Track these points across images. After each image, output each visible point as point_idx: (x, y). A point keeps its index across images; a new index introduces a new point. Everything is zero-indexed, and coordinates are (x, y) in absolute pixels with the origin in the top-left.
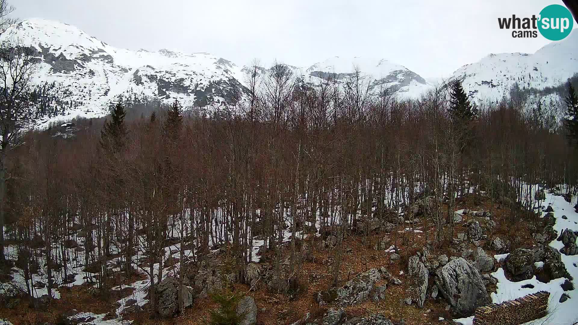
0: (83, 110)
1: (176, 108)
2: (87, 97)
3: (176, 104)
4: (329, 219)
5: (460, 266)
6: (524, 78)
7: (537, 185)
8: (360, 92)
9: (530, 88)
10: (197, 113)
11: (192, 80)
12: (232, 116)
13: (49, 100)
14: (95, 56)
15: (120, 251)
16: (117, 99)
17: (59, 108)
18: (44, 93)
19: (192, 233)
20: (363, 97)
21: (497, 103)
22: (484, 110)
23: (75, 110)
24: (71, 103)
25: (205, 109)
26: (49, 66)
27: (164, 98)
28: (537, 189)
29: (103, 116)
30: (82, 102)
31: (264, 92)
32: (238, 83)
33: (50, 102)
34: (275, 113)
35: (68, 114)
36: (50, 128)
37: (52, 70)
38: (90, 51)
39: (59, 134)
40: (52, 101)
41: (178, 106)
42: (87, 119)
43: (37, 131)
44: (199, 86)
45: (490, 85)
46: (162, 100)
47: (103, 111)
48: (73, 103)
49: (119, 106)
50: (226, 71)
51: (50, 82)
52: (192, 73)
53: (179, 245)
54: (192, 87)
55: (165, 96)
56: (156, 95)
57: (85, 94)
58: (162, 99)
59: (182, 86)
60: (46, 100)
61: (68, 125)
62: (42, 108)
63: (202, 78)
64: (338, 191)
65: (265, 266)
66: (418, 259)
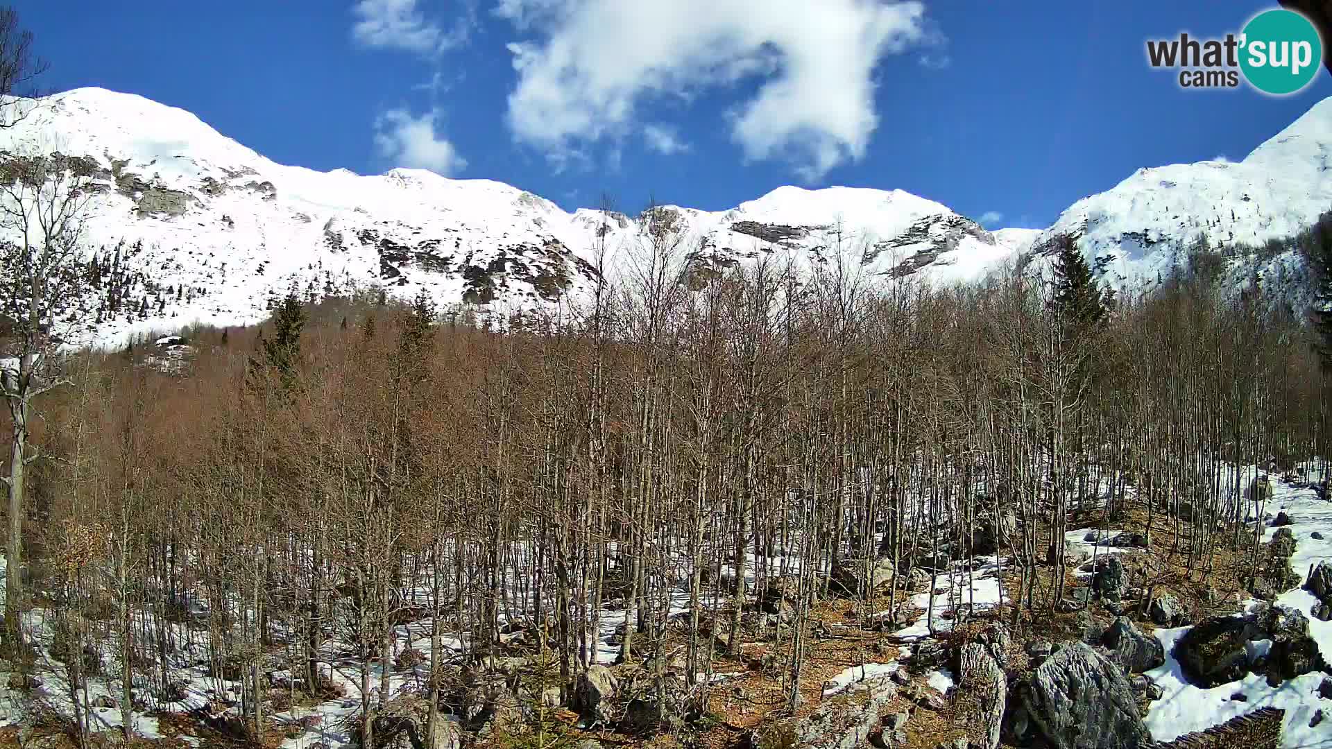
0: (206, 308)
1: (421, 308)
2: (217, 277)
3: (423, 299)
4: (777, 562)
5: (1079, 662)
6: (1219, 221)
7: (1253, 467)
8: (846, 267)
9: (1233, 244)
10: (470, 318)
11: (459, 242)
12: (553, 326)
13: (128, 280)
14: (234, 182)
15: (291, 630)
16: (285, 284)
17: (151, 299)
18: (116, 265)
19: (459, 593)
20: (851, 279)
21: (1160, 282)
22: (1129, 301)
23: (188, 305)
24: (180, 291)
25: (489, 311)
26: (128, 203)
27: (393, 283)
28: (1253, 476)
29: (255, 322)
30: (205, 290)
31: (626, 271)
32: (565, 250)
33: (131, 287)
34: (651, 319)
35: (173, 315)
36: (130, 347)
37: (136, 211)
38: (224, 170)
39: (151, 360)
40: (135, 283)
41: (428, 302)
42: (217, 329)
43: (100, 353)
44: (474, 256)
45: (1143, 241)
46: (390, 287)
47: (254, 311)
48: (185, 290)
49: (291, 300)
50: (537, 223)
51: (131, 241)
52: (458, 227)
53: (429, 622)
54: (460, 259)
55: (396, 279)
56: (376, 276)
57: (211, 271)
58: (389, 285)
59: (436, 258)
60: (121, 280)
61: (172, 342)
62: (110, 298)
63: (481, 236)
64: (798, 497)
65: (627, 670)
66: (982, 649)
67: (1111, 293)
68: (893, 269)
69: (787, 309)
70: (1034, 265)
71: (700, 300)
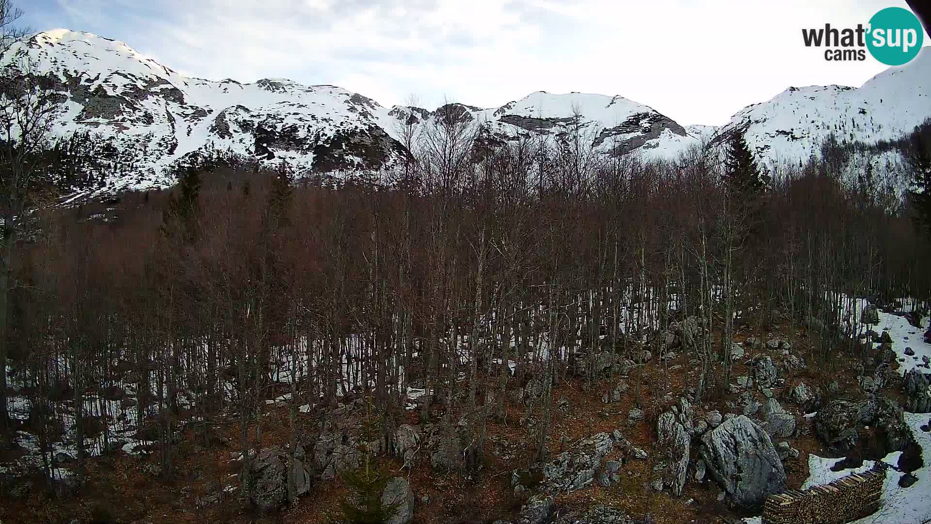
0: (134, 178)
1: (283, 174)
2: (141, 157)
3: (285, 168)
4: (531, 353)
5: (740, 429)
6: (843, 126)
7: (865, 300)
8: (581, 148)
9: (853, 142)
10: (317, 182)
11: (310, 128)
12: (375, 187)
13: (80, 161)
14: (153, 89)
15: (194, 404)
16: (189, 160)
17: (95, 174)
18: (71, 149)
20: (585, 157)
21: (801, 166)
22: (780, 178)
23: (121, 177)
24: (115, 166)
25: (330, 176)
26: (79, 107)
27: (264, 158)
28: (865, 306)
30: (132, 165)
31: (427, 149)
32: (384, 134)
33: (81, 165)
35: (111, 184)
37: (85, 113)
38: (145, 81)
40: (84, 162)
41: (288, 170)
42: (141, 192)
44: (321, 138)
45: (789, 136)
46: (262, 161)
48: (119, 165)
49: (192, 171)
50: (365, 115)
51: (81, 133)
52: (309, 118)
54: (310, 141)
55: (266, 155)
56: (252, 153)
57: (137, 152)
58: (261, 159)
59: (294, 139)
60: (75, 161)
62: (67, 174)
63: (326, 125)
64: (545, 308)
65: (427, 428)
66: (673, 418)
67: (767, 172)
68: (614, 149)
69: (539, 177)
70: (713, 149)
71: (478, 169)
